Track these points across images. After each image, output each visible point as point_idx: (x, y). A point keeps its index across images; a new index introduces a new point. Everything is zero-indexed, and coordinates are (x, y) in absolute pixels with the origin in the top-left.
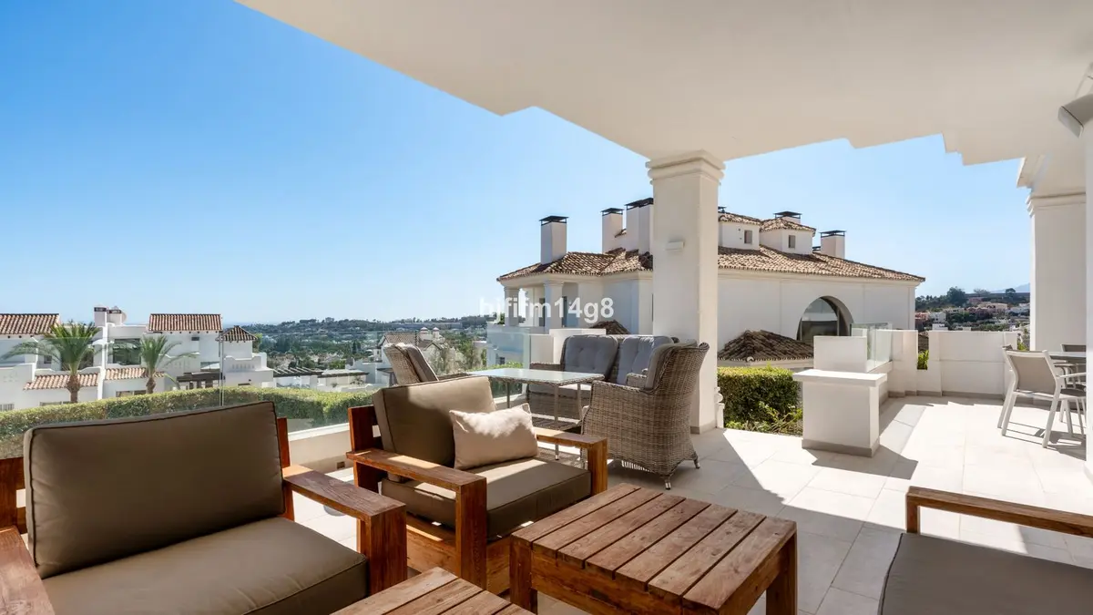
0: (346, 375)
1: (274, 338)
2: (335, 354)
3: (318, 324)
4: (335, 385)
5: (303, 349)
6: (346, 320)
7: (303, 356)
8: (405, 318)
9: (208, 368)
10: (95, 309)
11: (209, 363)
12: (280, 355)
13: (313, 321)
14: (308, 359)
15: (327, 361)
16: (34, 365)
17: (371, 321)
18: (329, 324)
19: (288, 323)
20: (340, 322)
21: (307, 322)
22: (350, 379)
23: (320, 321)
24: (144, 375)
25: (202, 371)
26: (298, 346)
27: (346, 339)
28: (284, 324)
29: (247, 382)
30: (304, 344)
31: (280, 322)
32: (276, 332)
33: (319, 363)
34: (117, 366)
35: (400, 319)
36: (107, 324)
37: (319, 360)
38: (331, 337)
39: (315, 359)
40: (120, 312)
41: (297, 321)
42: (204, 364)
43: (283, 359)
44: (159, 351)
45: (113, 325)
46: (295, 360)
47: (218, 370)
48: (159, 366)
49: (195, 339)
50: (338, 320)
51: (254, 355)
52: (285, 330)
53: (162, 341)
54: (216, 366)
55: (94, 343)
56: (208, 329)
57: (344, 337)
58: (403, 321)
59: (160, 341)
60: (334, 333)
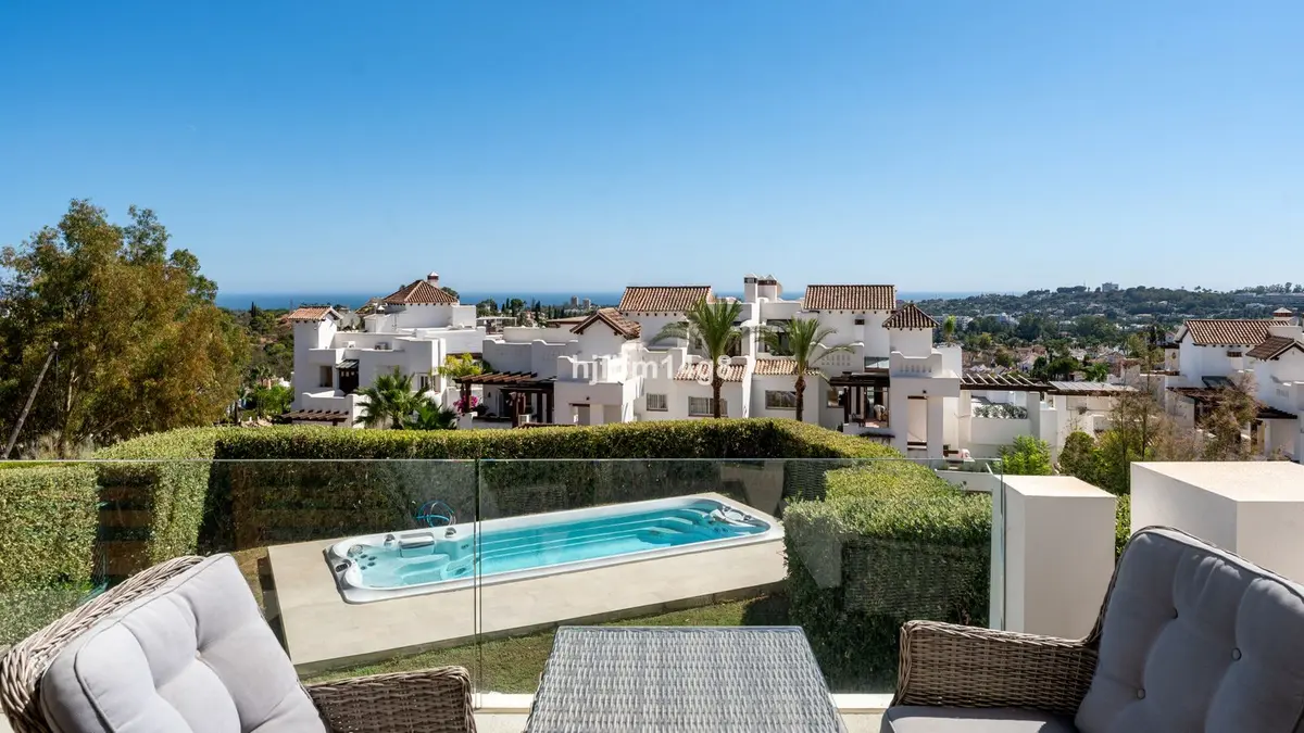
0: (1105, 394)
1: (1015, 317)
2: (1116, 349)
3: (1089, 294)
4: (1083, 410)
5: (1061, 337)
6: (1141, 288)
7: (1060, 348)
8: (1267, 284)
9: (874, 366)
10: (746, 280)
11: (878, 359)
12: (1023, 346)
13: (1080, 289)
14: (1066, 354)
15: (1100, 361)
16: (685, 350)
17: (1191, 289)
18: (1110, 294)
19: (1039, 293)
20: (1130, 291)
21: (1068, 290)
22: (1113, 401)
23: (1093, 290)
24: (795, 371)
25: (867, 370)
26: (1053, 333)
27: (1139, 322)
28: (1031, 293)
29: (921, 394)
30: (1063, 328)
31: (1026, 291)
32: (1018, 307)
33: (1085, 363)
34: (768, 356)
35: (1255, 286)
36: (758, 300)
37: (1086, 358)
38: (1111, 316)
39: (1080, 355)
40: (773, 283)
41: (1053, 290)
42: (868, 360)
43: (1026, 352)
44: (809, 339)
45: (766, 300)
46: (1046, 355)
47: (887, 371)
48: (811, 358)
49: (860, 322)
50: (1125, 288)
51: (934, 351)
52: (1036, 305)
53: (813, 325)
54: (884, 365)
55: (743, 325)
56: (876, 309)
57: (1136, 317)
58: (1260, 290)
59: (810, 323)
60: (1117, 311)
